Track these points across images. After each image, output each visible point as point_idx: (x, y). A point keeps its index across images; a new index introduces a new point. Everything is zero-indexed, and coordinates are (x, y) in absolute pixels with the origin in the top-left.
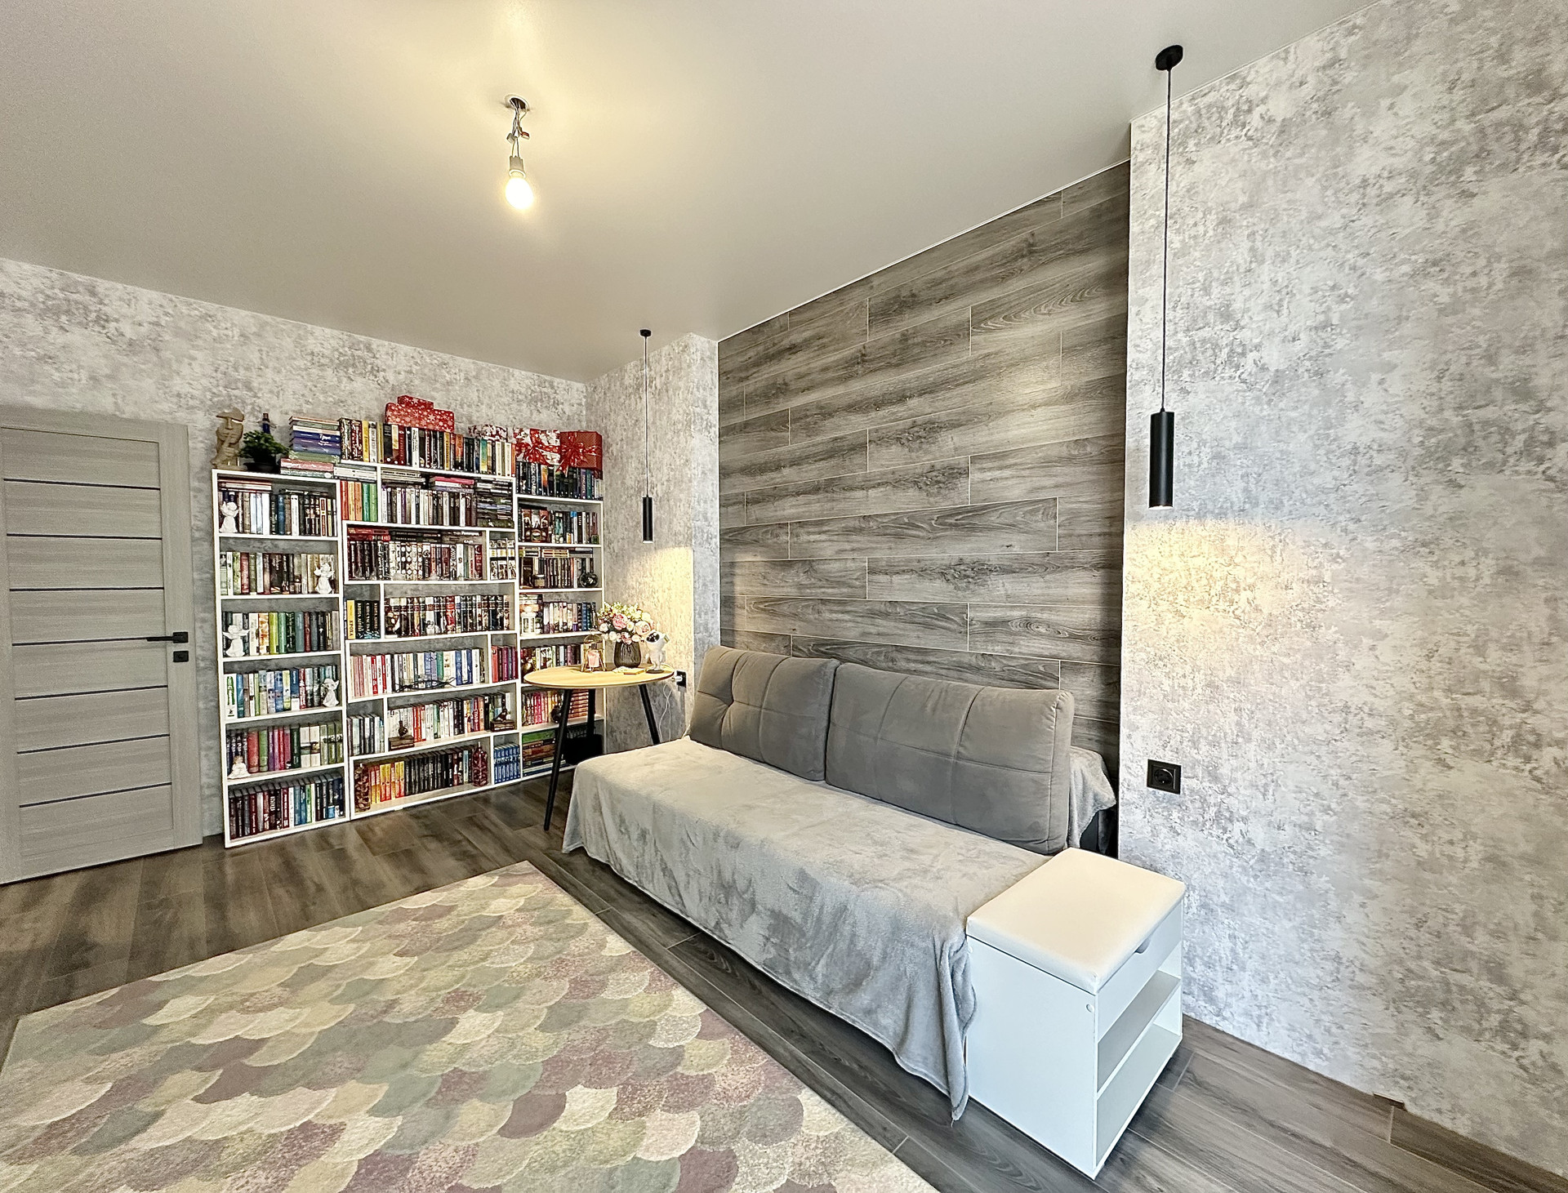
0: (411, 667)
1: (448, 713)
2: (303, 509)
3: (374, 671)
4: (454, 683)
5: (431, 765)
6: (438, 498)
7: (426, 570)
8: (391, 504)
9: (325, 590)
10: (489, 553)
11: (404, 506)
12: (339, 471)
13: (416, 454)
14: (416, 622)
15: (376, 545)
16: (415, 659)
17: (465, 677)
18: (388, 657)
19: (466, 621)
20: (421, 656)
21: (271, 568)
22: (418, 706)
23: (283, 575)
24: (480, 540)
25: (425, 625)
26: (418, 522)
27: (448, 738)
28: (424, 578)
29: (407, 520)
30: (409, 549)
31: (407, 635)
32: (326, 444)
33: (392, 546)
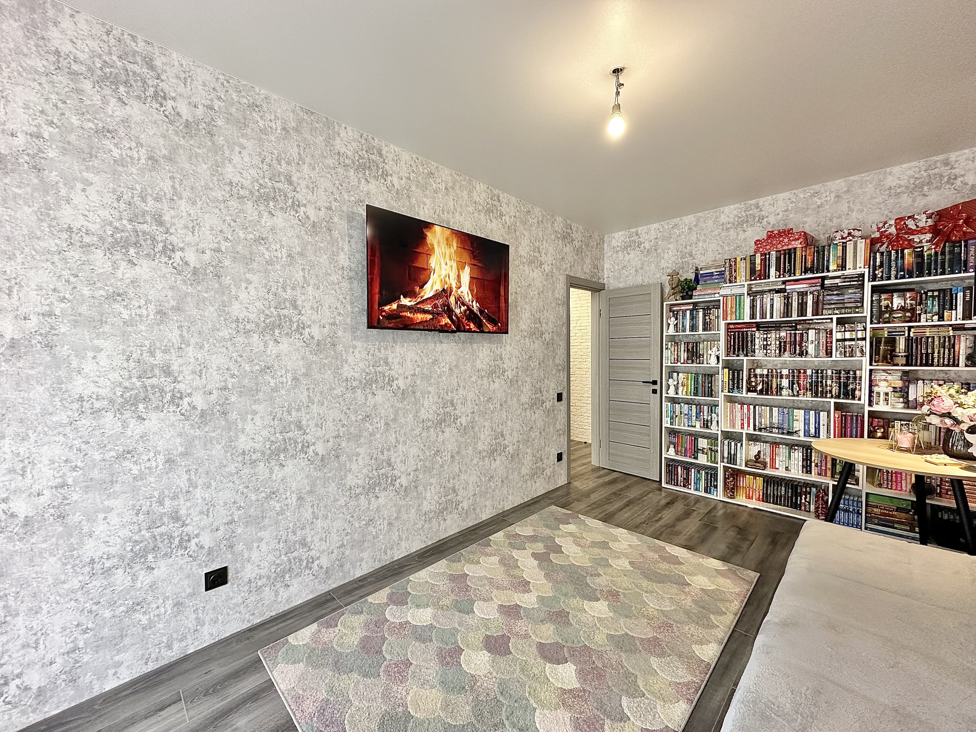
0: (770, 416)
1: (798, 455)
2: (704, 315)
3: (742, 415)
4: (802, 433)
5: (783, 488)
6: (788, 298)
7: (782, 349)
8: (753, 307)
9: (713, 362)
10: (837, 335)
11: (762, 307)
12: (723, 292)
13: (773, 271)
14: (774, 386)
15: (747, 334)
16: (771, 411)
17: (812, 431)
18: (752, 407)
19: (817, 388)
20: (775, 410)
21: (688, 350)
22: (775, 444)
23: (694, 354)
24: (830, 326)
25: (781, 389)
26: (772, 317)
27: (796, 473)
28: (780, 356)
29: (763, 316)
30: (769, 336)
31: (767, 394)
32: (717, 277)
33: (757, 334)
